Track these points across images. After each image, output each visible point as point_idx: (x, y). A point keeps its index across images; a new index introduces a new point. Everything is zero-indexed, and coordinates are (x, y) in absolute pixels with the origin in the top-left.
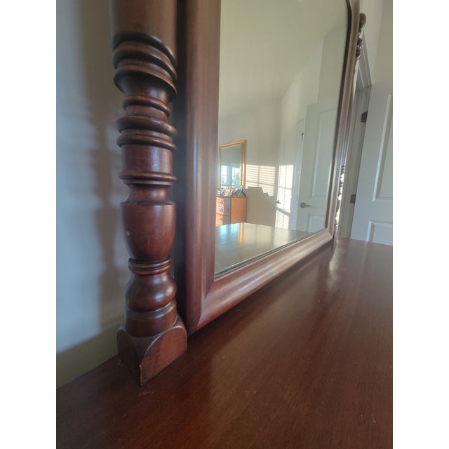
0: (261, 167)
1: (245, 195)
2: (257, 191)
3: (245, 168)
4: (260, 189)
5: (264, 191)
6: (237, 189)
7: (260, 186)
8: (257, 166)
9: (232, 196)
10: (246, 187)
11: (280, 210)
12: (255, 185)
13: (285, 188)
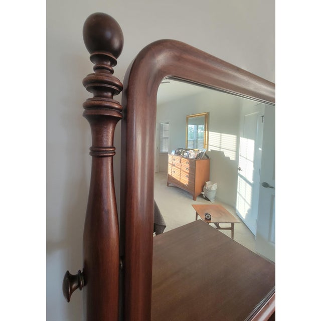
0: (222, 134)
1: (208, 158)
2: (219, 155)
3: (208, 135)
4: (223, 153)
5: (226, 155)
6: (201, 151)
7: (222, 150)
8: (219, 134)
9: (196, 158)
10: (209, 150)
11: (242, 176)
12: (218, 149)
13: (246, 159)
